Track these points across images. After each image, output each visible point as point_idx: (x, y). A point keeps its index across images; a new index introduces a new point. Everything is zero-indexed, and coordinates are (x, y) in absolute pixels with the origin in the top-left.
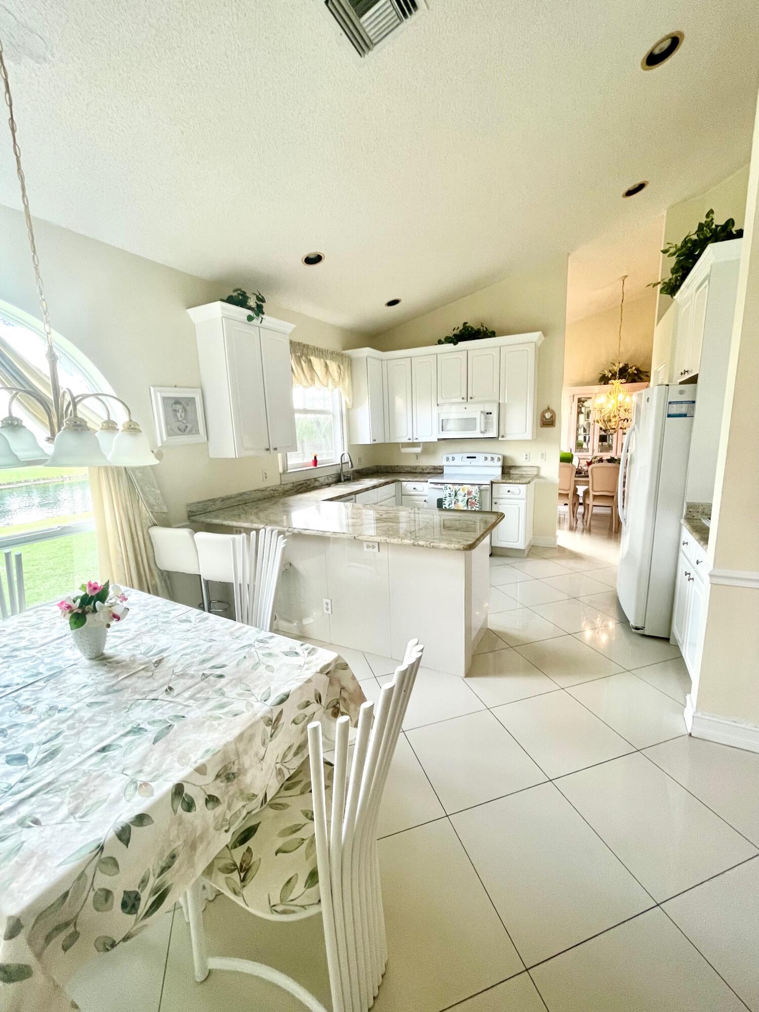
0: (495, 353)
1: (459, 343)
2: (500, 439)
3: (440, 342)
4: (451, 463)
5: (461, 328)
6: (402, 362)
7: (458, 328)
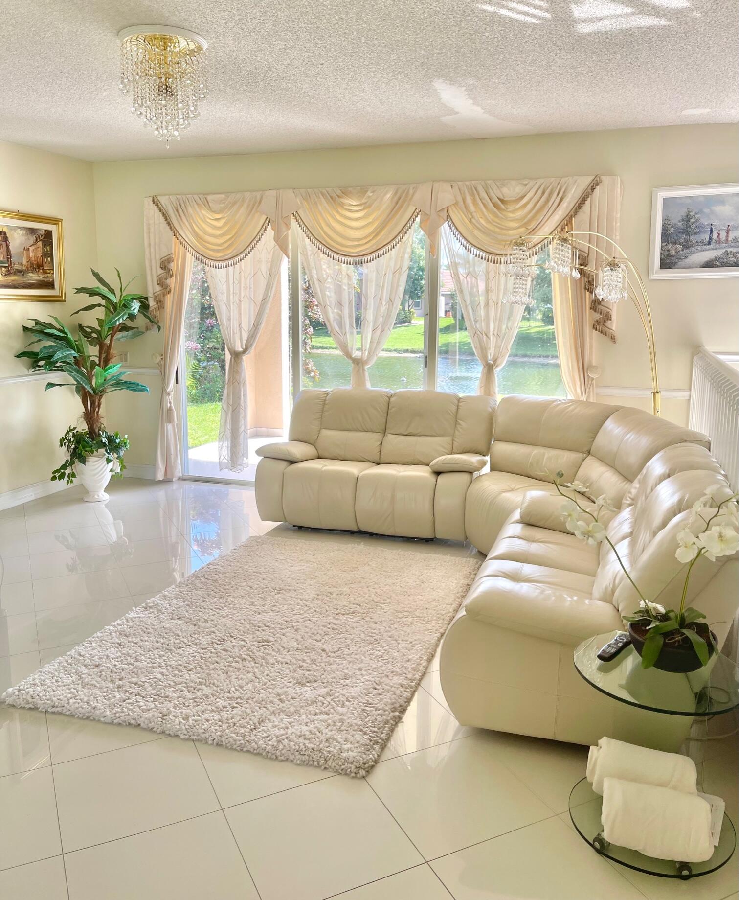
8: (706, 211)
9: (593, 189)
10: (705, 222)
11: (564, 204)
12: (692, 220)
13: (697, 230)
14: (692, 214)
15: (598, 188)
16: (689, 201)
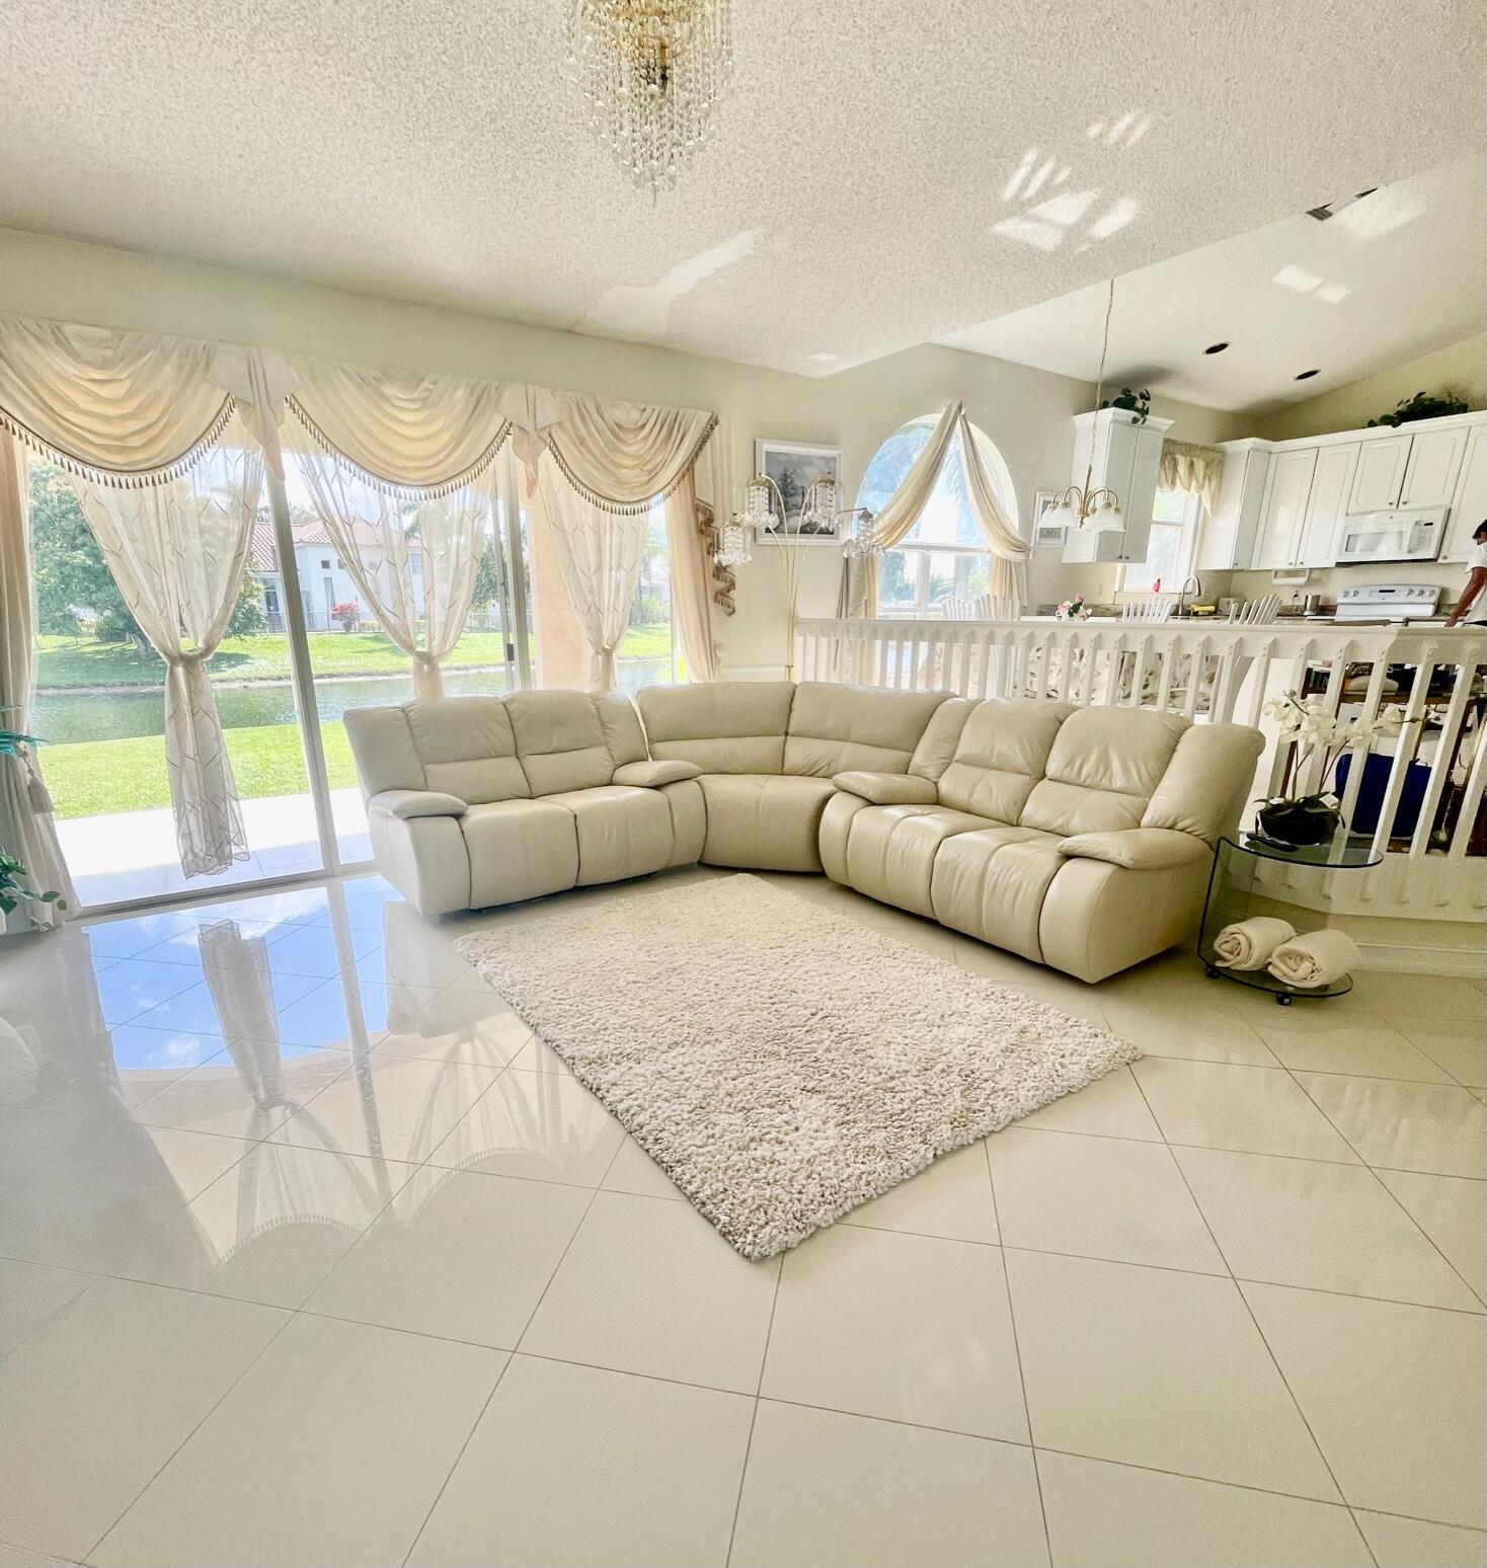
0: (1461, 435)
1: (1404, 424)
2: (1440, 561)
3: (1372, 424)
4: (1350, 599)
5: (1412, 402)
6: (1303, 454)
7: (1408, 401)
8: (799, 471)
9: (712, 428)
10: (798, 483)
11: (685, 443)
12: (789, 480)
13: (792, 492)
14: (788, 473)
15: (717, 428)
16: (785, 458)
